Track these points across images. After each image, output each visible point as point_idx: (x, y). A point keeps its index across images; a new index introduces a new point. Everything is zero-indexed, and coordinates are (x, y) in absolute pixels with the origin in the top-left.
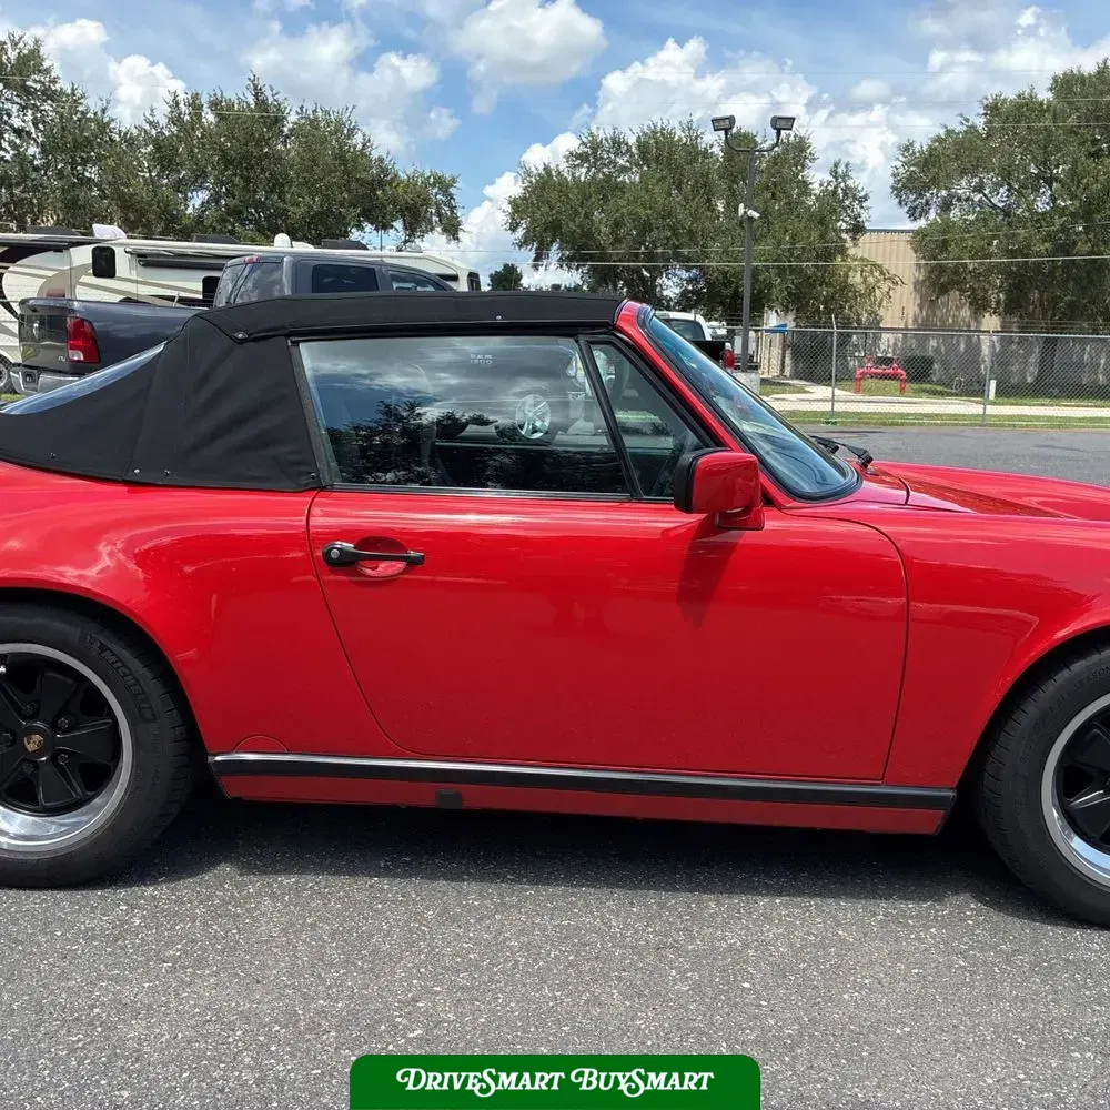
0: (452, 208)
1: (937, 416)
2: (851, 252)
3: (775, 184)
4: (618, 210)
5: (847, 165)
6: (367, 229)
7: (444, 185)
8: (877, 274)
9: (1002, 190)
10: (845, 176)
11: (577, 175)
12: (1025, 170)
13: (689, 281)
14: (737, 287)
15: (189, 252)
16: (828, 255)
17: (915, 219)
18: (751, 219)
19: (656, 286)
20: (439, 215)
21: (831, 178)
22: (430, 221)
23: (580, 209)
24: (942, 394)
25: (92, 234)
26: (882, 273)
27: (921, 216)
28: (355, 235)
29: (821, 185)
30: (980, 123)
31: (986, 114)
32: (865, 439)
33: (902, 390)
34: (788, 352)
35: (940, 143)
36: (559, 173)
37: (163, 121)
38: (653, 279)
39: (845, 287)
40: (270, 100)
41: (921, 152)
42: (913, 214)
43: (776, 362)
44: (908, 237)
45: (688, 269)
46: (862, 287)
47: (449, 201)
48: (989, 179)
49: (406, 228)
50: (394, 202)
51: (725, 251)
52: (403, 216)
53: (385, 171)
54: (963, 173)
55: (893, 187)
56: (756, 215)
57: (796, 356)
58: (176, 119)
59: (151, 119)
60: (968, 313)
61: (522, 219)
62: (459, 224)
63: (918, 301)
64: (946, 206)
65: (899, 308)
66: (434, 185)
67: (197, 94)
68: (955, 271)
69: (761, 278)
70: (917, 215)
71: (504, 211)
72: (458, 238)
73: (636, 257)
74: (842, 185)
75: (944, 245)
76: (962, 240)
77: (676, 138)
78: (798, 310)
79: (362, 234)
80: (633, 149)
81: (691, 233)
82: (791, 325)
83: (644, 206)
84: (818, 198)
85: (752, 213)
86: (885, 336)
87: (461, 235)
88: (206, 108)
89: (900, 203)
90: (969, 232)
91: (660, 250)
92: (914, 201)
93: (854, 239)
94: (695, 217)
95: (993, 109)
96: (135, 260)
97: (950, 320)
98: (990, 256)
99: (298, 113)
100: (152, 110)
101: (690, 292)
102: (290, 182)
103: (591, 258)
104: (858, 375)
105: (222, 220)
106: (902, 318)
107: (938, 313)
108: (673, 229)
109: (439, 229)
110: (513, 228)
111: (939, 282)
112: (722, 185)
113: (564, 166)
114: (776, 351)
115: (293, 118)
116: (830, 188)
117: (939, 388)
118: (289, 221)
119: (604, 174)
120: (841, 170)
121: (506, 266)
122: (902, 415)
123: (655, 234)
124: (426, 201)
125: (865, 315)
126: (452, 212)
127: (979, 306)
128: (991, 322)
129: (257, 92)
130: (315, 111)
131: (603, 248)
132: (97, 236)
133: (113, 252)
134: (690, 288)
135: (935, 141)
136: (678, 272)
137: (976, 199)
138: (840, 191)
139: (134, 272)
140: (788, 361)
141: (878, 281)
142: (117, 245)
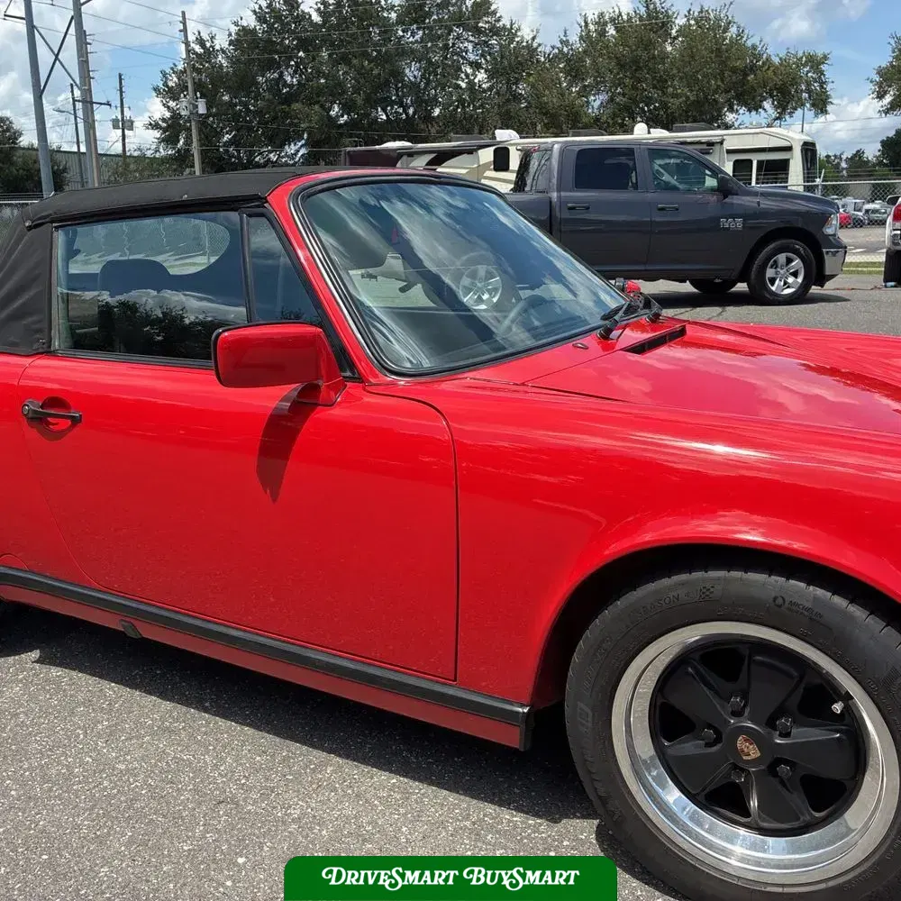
0: (822, 84)
6: (741, 111)
7: (816, 63)
20: (809, 91)
22: (800, 99)
25: (495, 138)
28: (730, 117)
47: (820, 77)
49: (775, 107)
50: (765, 83)
52: (772, 96)
53: (757, 57)
59: (564, 39)
61: (889, 87)
62: (828, 97)
66: (805, 65)
71: (872, 81)
72: (826, 112)
79: (736, 117)
87: (829, 108)
99: (684, 16)
105: (614, 115)
109: (808, 105)
110: (881, 96)
115: (679, 21)
118: (669, 111)
124: (795, 81)
126: (822, 88)
132: (498, 139)
133: (508, 149)
142: (512, 145)
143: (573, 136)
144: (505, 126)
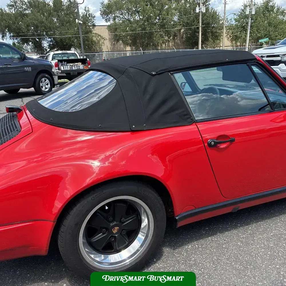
2: (93, 32)
4: (27, 22)
5: (88, 8)
8: (100, 37)
9: (127, 15)
10: (88, 11)
11: (12, 11)
12: (132, 9)
13: (51, 41)
17: (107, 22)
18: (80, 23)
19: (42, 43)
21: (85, 12)
23: (15, 22)
27: (108, 21)
29: (82, 13)
35: (110, 2)
36: (5, 11)
38: (40, 41)
39: (92, 41)
41: (106, 4)
42: (106, 21)
44: (106, 27)
45: (50, 38)
46: (96, 41)
48: (124, 12)
54: (117, 10)
55: (100, 14)
56: (81, 22)
60: (123, 46)
63: (110, 44)
64: (114, 19)
65: (106, 46)
68: (120, 36)
70: (107, 21)
73: (34, 35)
74: (88, 13)
75: (116, 29)
76: (120, 28)
80: (27, 3)
81: (50, 28)
83: (35, 20)
84: (82, 17)
85: (80, 22)
89: (103, 18)
90: (121, 26)
92: (106, 17)
93: (93, 28)
97: (119, 48)
98: (127, 31)
106: (107, 49)
107: (116, 46)
111: (116, 39)
113: (7, 9)
116: (85, 14)
119: (20, 11)
125: (98, 48)
127: (125, 45)
128: (128, 48)
131: (24, 33)
134: (51, 43)
136: (47, 39)
137: (121, 17)
138: (88, 15)
141: (100, 39)
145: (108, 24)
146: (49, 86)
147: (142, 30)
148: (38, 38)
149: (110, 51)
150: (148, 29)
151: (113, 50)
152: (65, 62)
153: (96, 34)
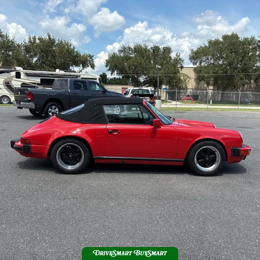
1: (199, 108)
2: (181, 72)
3: (164, 57)
4: (130, 63)
5: (179, 54)
7: (91, 57)
9: (212, 60)
10: (179, 56)
11: (121, 55)
12: (217, 55)
13: (146, 78)
14: (156, 80)
15: (37, 73)
16: (176, 73)
19: (138, 80)
20: (90, 63)
21: (176, 56)
22: (88, 65)
23: (121, 63)
24: (200, 103)
25: (15, 69)
26: (187, 77)
28: (71, 68)
29: (174, 58)
30: (207, 45)
31: (208, 43)
32: (182, 114)
33: (192, 102)
34: (167, 94)
35: (199, 49)
36: (117, 55)
37: (27, 42)
38: (138, 78)
39: (180, 80)
40: (52, 38)
41: (195, 51)
43: (165, 96)
44: (193, 69)
45: (145, 76)
46: (183, 80)
47: (92, 60)
48: (210, 57)
49: (82, 66)
50: (80, 60)
51: (153, 72)
52: (82, 64)
53: (78, 54)
54: (204, 56)
55: (189, 58)
57: (169, 95)
58: (30, 42)
59: (25, 42)
60: (206, 86)
61: (108, 64)
62: (94, 65)
63: (195, 83)
64: (201, 63)
65: (191, 84)
66: (89, 57)
67: (35, 36)
68: (203, 76)
69: (161, 78)
70: (195, 64)
71: (104, 63)
72: (94, 69)
73: (134, 73)
74: (178, 58)
75: (200, 71)
76: (204, 70)
77: (142, 47)
78: (169, 85)
80: (133, 49)
81: (146, 68)
82: (168, 88)
83: (136, 62)
84: (173, 61)
85: (159, 67)
86: (188, 90)
87: (95, 68)
88: (37, 39)
89: (191, 61)
90: (205, 68)
91: (139, 72)
92: (194, 61)
93: (181, 69)
94: (147, 65)
95: (210, 42)
96: (25, 75)
97: (202, 87)
98: (210, 74)
99: (58, 41)
100: (25, 40)
101: (146, 81)
102: (57, 56)
103: (124, 73)
104: (182, 99)
105: (41, 64)
106: (192, 86)
107: (200, 85)
108: (142, 67)
109: (90, 66)
110: (107, 66)
111: (199, 79)
112: (153, 57)
113: (118, 53)
114: (165, 93)
115: (57, 42)
116: (176, 58)
117: (200, 102)
119: (126, 55)
120: (178, 54)
121: (103, 73)
122: (191, 108)
123: (138, 68)
124: (87, 60)
125: (184, 86)
126: (93, 63)
127: (208, 84)
128: (211, 87)
129: (49, 36)
130: (62, 40)
131: (126, 71)
132: (17, 70)
133: (20, 73)
134: (146, 80)
135: (198, 49)
136: (143, 77)
137: (207, 61)
138: (178, 59)
139: (25, 77)
140: (167, 96)
141: (187, 78)
142: (22, 71)
143: (39, 71)
144: (19, 66)
145: (195, 66)
146: (119, 111)
147: (224, 73)
148: (136, 76)
149: (194, 88)
150: (229, 72)
151: (197, 89)
152: (137, 96)
153: (183, 74)
